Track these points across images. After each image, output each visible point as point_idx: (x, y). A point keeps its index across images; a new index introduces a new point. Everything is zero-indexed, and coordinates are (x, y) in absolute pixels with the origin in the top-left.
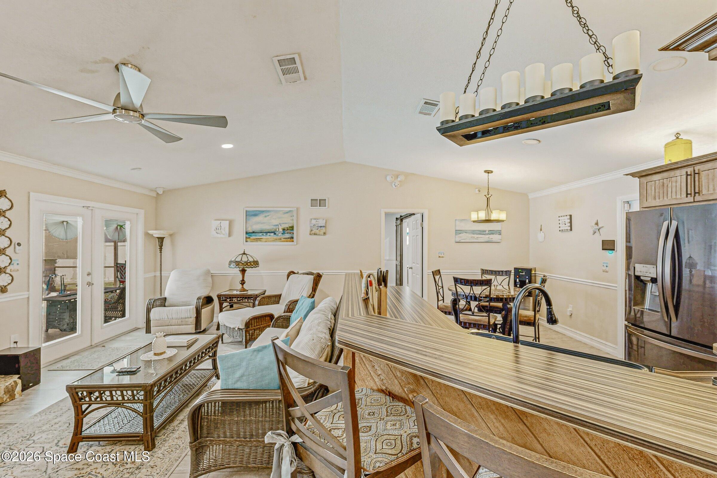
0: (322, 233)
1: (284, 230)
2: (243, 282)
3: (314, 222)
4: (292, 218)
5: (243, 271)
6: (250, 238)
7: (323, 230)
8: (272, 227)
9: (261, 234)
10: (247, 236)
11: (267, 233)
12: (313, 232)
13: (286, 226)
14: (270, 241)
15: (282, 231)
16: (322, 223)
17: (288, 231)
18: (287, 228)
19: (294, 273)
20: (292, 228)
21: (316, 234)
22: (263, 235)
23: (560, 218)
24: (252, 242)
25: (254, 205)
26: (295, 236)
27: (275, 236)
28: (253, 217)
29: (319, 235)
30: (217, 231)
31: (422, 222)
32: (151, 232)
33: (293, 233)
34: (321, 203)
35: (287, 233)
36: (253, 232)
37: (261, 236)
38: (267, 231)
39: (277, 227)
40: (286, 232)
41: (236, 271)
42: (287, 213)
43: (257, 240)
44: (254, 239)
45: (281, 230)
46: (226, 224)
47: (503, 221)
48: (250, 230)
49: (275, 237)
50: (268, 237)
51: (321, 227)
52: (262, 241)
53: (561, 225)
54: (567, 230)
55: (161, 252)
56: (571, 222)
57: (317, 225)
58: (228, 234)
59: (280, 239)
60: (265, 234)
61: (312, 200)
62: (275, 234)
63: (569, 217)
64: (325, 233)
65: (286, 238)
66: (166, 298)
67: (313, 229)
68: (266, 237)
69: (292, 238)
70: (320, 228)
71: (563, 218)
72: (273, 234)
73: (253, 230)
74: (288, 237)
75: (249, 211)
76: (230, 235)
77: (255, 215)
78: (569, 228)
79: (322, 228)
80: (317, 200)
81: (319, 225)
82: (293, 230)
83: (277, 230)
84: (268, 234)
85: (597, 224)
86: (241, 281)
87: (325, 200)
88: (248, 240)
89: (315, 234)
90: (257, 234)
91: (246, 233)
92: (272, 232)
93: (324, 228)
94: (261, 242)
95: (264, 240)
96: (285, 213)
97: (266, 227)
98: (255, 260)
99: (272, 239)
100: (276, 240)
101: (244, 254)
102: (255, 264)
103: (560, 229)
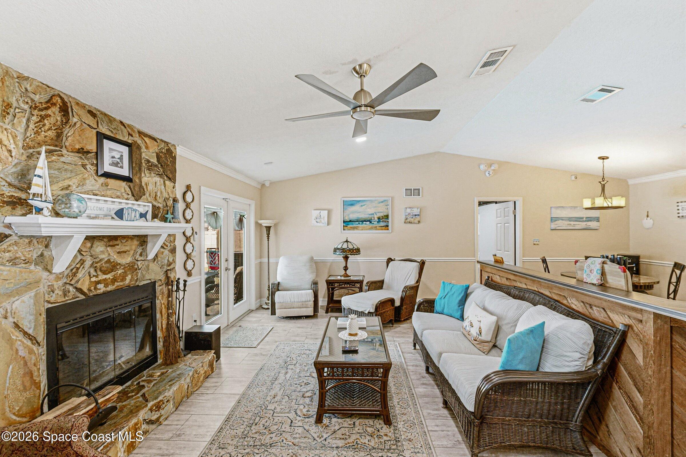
0: (416, 221)
1: (379, 218)
2: (346, 268)
3: (409, 210)
4: (387, 207)
5: (346, 258)
8: (368, 216)
9: (357, 223)
11: (362, 221)
12: (408, 220)
13: (381, 215)
14: (367, 229)
16: (416, 211)
17: (383, 220)
18: (382, 217)
19: (392, 260)
20: (387, 217)
22: (359, 223)
24: (350, 230)
25: (352, 195)
26: (390, 224)
27: (371, 224)
28: (350, 207)
29: (414, 223)
30: (317, 220)
31: (515, 209)
32: (260, 222)
33: (388, 222)
34: (417, 192)
35: (383, 221)
36: (350, 221)
37: (357, 225)
38: (363, 220)
39: (373, 216)
40: (381, 220)
41: (339, 258)
42: (382, 202)
45: (376, 219)
46: (325, 213)
48: (347, 219)
49: (371, 225)
50: (364, 225)
51: (416, 215)
53: (680, 211)
55: (268, 240)
57: (412, 214)
58: (327, 223)
60: (361, 223)
61: (406, 189)
62: (371, 222)
64: (419, 222)
66: (279, 283)
67: (408, 217)
69: (387, 226)
70: (414, 217)
73: (350, 219)
74: (383, 225)
75: (347, 201)
76: (328, 224)
77: (352, 205)
79: (416, 217)
80: (411, 189)
81: (414, 214)
82: (388, 218)
83: (373, 219)
84: (364, 222)
86: (344, 267)
87: (419, 189)
88: (345, 228)
89: (410, 223)
90: (353, 223)
91: (344, 222)
92: (368, 221)
93: (418, 217)
94: (357, 230)
95: (360, 229)
96: (380, 203)
97: (363, 216)
98: (356, 247)
99: (368, 228)
100: (371, 228)
101: (347, 241)
102: (357, 251)
103: (678, 215)
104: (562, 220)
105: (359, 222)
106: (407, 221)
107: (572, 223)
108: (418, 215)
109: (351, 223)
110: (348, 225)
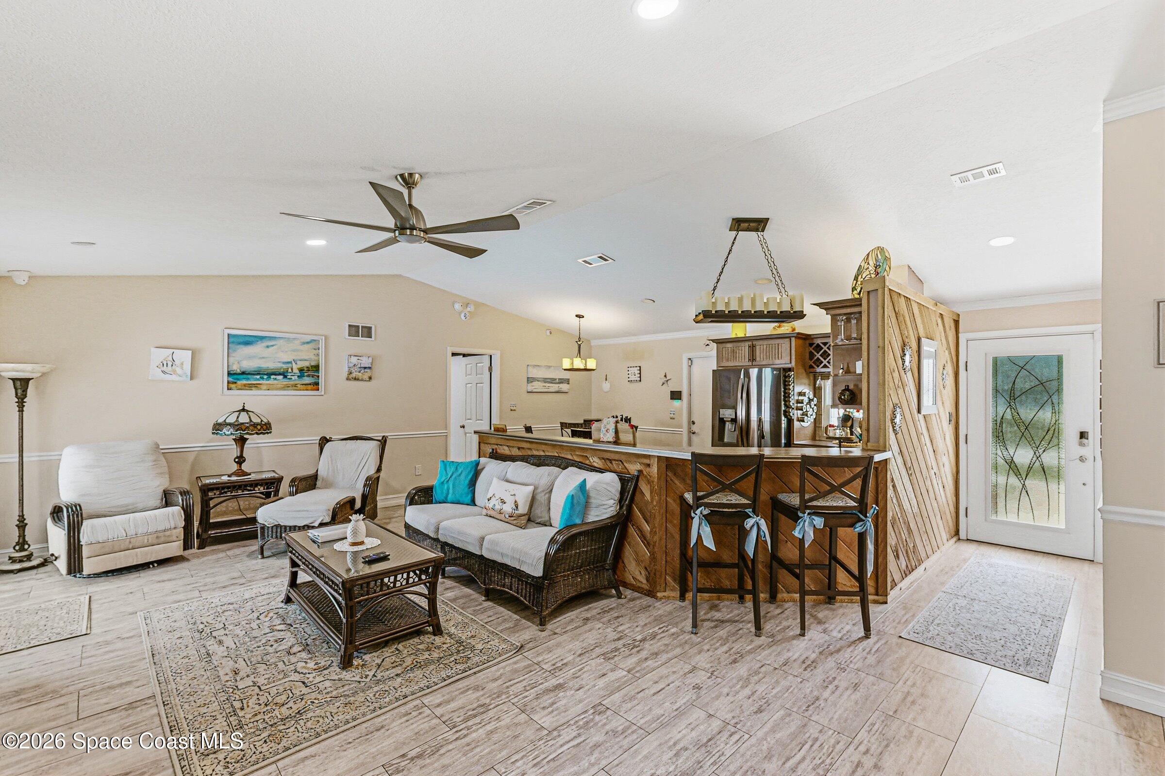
0: (366, 377)
1: (301, 370)
2: (240, 460)
3: (354, 360)
4: (316, 352)
5: (241, 441)
6: (236, 383)
7: (368, 373)
8: (280, 365)
9: (258, 377)
10: (230, 379)
11: (269, 375)
12: (354, 375)
13: (307, 364)
14: (277, 389)
15: (298, 372)
16: (366, 362)
17: (310, 373)
18: (307, 367)
19: (328, 440)
20: (316, 368)
21: (358, 379)
22: (262, 378)
23: (629, 369)
24: (242, 389)
26: (321, 381)
27: (285, 380)
28: (242, 346)
29: (362, 380)
30: (165, 368)
31: (491, 367)
33: (318, 377)
34: (367, 332)
35: (308, 376)
36: (243, 373)
37: (258, 380)
38: (270, 371)
39: (289, 365)
40: (306, 374)
42: (308, 343)
43: (250, 387)
44: (245, 385)
45: (296, 371)
46: (184, 356)
47: (594, 370)
48: (236, 368)
49: (286, 382)
50: (271, 382)
51: (365, 368)
52: (261, 389)
53: (630, 376)
54: (636, 380)
55: (21, 411)
56: (640, 374)
57: (358, 366)
58: (189, 374)
59: (295, 385)
60: (265, 377)
61: (349, 326)
62: (285, 377)
63: (639, 368)
64: (370, 378)
65: (305, 384)
67: (353, 371)
68: (268, 382)
69: (317, 384)
70: (363, 371)
71: (632, 368)
72: (281, 377)
73: (243, 370)
74: (309, 382)
75: (235, 336)
76: (192, 378)
77: (247, 343)
78: (639, 379)
79: (366, 370)
80: (358, 326)
81: (362, 366)
82: (318, 371)
83: (290, 370)
84: (273, 377)
85: (665, 376)
86: (238, 458)
87: (371, 328)
88: (232, 386)
89: (356, 379)
90: (249, 376)
91: (229, 374)
92: (280, 374)
93: (369, 371)
94: (258, 389)
95: (265, 387)
96: (304, 343)
97: (271, 365)
99: (279, 386)
100: (286, 387)
101: (244, 410)
102: (265, 428)
103: (629, 379)
104: (538, 381)
105: (262, 376)
106: (351, 376)
107: (547, 385)
108: (370, 368)
109: (242, 377)
110: (238, 379)
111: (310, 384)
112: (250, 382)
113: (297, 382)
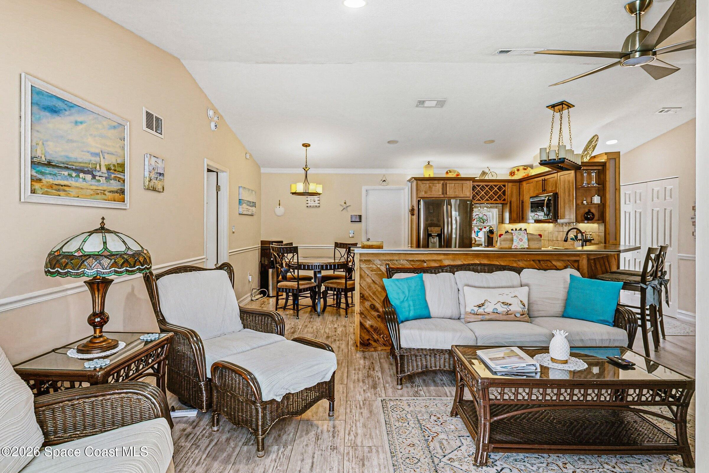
0: (160, 186)
1: (108, 168)
3: (153, 162)
6: (40, 180)
7: (162, 181)
9: (66, 173)
12: (152, 183)
14: (86, 196)
15: (106, 171)
16: (161, 166)
18: (114, 166)
20: (122, 167)
21: (155, 190)
22: (70, 175)
24: (46, 193)
26: (127, 188)
27: (94, 182)
34: (159, 125)
36: (49, 164)
38: (78, 165)
39: (98, 159)
40: (113, 176)
43: (57, 189)
44: (51, 186)
45: (104, 169)
48: (39, 154)
49: (94, 185)
50: (80, 183)
51: (160, 174)
52: (68, 195)
53: (309, 202)
54: (316, 206)
56: (319, 200)
57: (156, 171)
59: (103, 192)
60: (74, 174)
61: (147, 113)
62: (94, 177)
64: (163, 189)
65: (112, 192)
67: (152, 177)
68: (77, 184)
69: (123, 192)
70: (158, 178)
72: (89, 177)
78: (319, 205)
79: (161, 177)
80: (153, 116)
82: (123, 172)
83: (98, 167)
84: (82, 175)
85: (345, 203)
89: (153, 189)
90: (56, 171)
95: (73, 192)
98: (135, 248)
99: (88, 191)
100: (95, 194)
101: (102, 229)
103: (307, 205)
104: (245, 203)
105: (70, 172)
106: (150, 185)
107: (248, 207)
108: (163, 174)
109: (48, 170)
111: (117, 192)
112: (57, 182)
113: (105, 187)
